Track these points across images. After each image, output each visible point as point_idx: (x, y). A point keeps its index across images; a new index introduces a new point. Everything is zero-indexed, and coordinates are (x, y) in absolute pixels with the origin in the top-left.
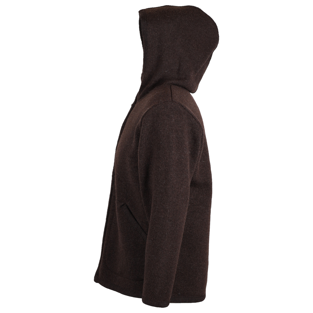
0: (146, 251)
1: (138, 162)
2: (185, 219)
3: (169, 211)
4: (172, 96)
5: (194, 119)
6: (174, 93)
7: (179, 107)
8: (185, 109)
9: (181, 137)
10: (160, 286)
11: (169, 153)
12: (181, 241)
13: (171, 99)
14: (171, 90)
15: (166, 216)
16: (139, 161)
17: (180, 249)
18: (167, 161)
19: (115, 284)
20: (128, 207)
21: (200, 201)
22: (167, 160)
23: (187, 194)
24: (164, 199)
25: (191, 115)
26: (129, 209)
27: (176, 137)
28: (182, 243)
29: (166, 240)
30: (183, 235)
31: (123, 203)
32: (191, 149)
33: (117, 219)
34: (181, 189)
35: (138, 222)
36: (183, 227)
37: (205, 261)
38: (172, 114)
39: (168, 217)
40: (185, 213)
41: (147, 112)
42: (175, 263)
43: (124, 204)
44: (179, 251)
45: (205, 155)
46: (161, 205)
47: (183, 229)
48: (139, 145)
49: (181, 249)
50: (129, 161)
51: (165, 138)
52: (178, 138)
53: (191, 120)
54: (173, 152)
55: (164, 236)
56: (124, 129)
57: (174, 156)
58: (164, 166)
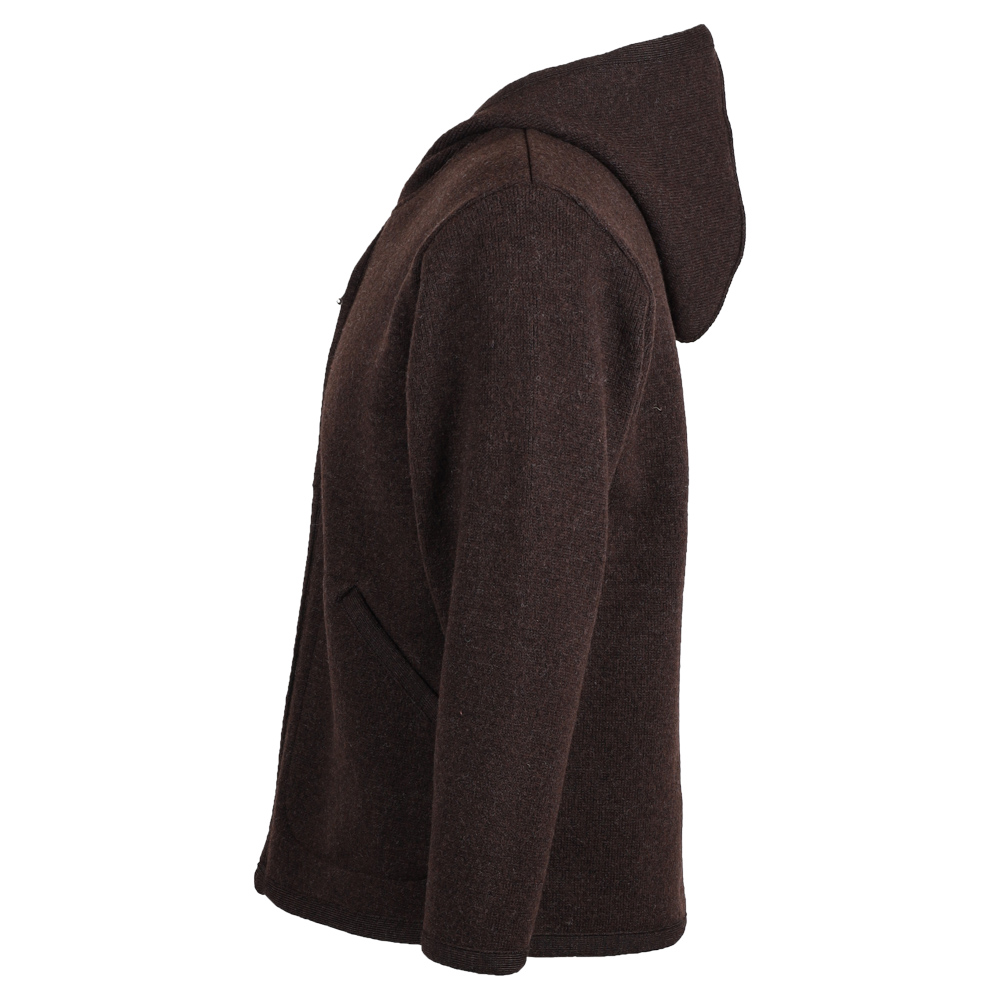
0: (436, 760)
1: (408, 422)
2: (591, 635)
3: (522, 605)
4: (530, 167)
5: (616, 251)
6: (539, 154)
7: (561, 203)
8: (583, 209)
9: (572, 321)
10: (491, 893)
11: (523, 382)
12: (573, 719)
13: (527, 174)
14: (527, 142)
15: (515, 624)
16: (408, 416)
17: (568, 750)
18: (517, 414)
19: (318, 896)
20: (364, 600)
21: (639, 567)
22: (518, 410)
23: (599, 541)
24: (504, 561)
25: (607, 233)
26: (369, 608)
27: (552, 321)
28: (577, 728)
29: (514, 716)
30: (582, 698)
31: (345, 587)
32: (610, 366)
33: (328, 646)
34: (572, 520)
35: (405, 657)
36: (582, 668)
37: (669, 796)
38: (533, 233)
39: (523, 629)
40: (589, 614)
41: (439, 229)
42: (550, 806)
43: (350, 591)
44: (564, 761)
45: (669, 383)
46: (494, 581)
47: (582, 676)
48: (410, 355)
49: (572, 752)
50: (374, 424)
51: (506, 327)
52: (559, 324)
53: (606, 255)
54: (538, 379)
55: (507, 700)
56: (353, 307)
57: (543, 394)
58: (506, 434)
